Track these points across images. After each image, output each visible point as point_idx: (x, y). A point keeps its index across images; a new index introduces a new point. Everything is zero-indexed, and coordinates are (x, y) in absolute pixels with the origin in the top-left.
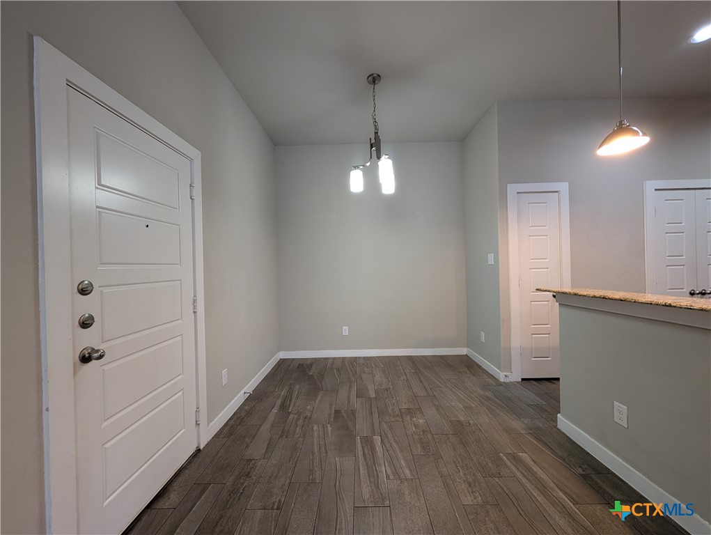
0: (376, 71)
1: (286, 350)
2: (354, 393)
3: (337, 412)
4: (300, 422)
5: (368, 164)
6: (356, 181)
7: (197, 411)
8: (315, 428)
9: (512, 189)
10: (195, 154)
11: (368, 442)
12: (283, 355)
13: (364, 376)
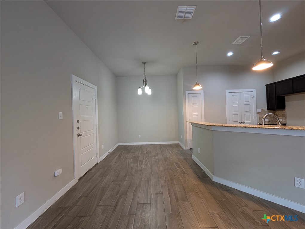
0: (145, 61)
1: (120, 143)
2: (140, 153)
3: (134, 157)
4: (124, 158)
5: (143, 87)
6: (140, 92)
7: (97, 154)
8: (128, 159)
9: (187, 92)
10: (96, 87)
11: (142, 162)
12: (119, 144)
13: (144, 149)
